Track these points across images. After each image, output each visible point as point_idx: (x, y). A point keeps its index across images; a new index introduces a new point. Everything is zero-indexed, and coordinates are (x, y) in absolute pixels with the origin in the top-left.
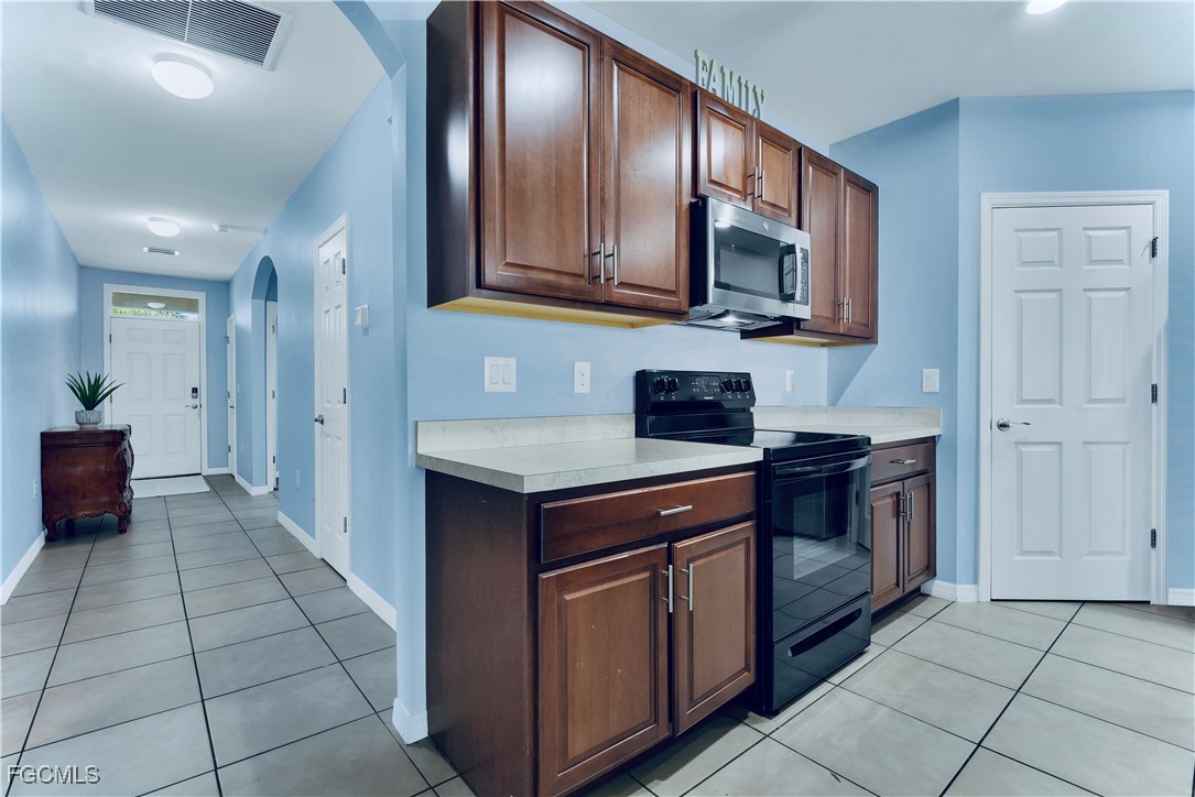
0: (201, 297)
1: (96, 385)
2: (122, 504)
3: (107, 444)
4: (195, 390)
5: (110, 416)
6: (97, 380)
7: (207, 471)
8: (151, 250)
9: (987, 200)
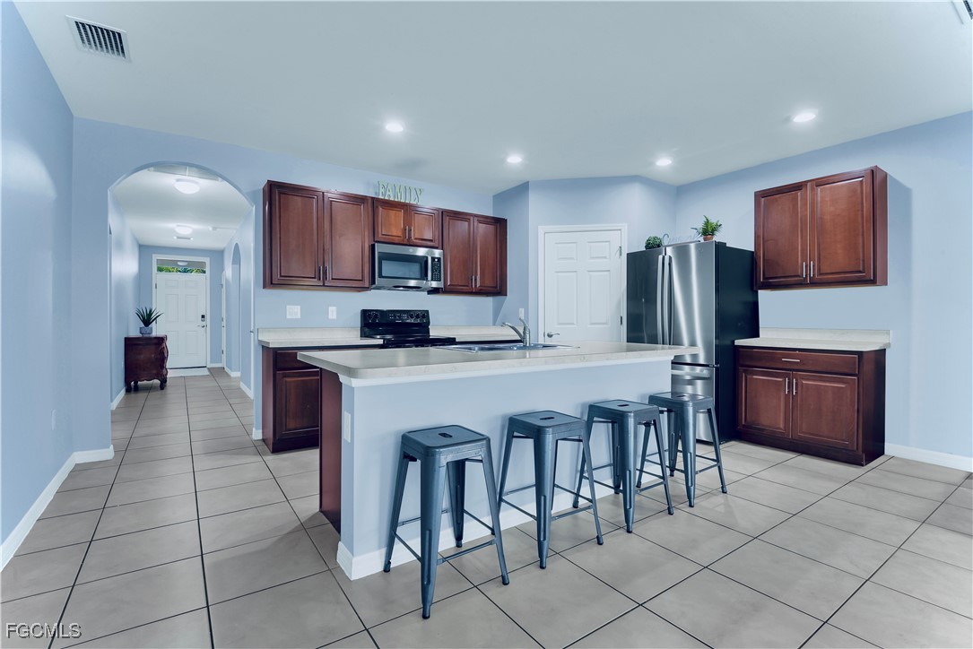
0: (207, 260)
1: (150, 314)
2: (162, 375)
3: (155, 344)
4: (203, 317)
5: (157, 330)
6: (151, 311)
7: (209, 366)
8: (178, 238)
9: (541, 229)
